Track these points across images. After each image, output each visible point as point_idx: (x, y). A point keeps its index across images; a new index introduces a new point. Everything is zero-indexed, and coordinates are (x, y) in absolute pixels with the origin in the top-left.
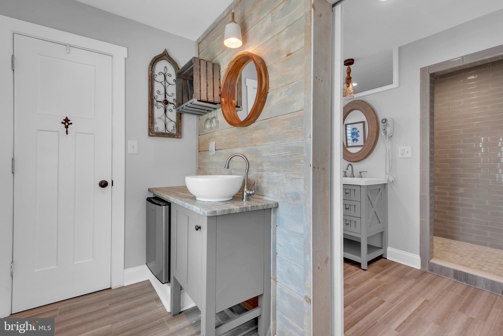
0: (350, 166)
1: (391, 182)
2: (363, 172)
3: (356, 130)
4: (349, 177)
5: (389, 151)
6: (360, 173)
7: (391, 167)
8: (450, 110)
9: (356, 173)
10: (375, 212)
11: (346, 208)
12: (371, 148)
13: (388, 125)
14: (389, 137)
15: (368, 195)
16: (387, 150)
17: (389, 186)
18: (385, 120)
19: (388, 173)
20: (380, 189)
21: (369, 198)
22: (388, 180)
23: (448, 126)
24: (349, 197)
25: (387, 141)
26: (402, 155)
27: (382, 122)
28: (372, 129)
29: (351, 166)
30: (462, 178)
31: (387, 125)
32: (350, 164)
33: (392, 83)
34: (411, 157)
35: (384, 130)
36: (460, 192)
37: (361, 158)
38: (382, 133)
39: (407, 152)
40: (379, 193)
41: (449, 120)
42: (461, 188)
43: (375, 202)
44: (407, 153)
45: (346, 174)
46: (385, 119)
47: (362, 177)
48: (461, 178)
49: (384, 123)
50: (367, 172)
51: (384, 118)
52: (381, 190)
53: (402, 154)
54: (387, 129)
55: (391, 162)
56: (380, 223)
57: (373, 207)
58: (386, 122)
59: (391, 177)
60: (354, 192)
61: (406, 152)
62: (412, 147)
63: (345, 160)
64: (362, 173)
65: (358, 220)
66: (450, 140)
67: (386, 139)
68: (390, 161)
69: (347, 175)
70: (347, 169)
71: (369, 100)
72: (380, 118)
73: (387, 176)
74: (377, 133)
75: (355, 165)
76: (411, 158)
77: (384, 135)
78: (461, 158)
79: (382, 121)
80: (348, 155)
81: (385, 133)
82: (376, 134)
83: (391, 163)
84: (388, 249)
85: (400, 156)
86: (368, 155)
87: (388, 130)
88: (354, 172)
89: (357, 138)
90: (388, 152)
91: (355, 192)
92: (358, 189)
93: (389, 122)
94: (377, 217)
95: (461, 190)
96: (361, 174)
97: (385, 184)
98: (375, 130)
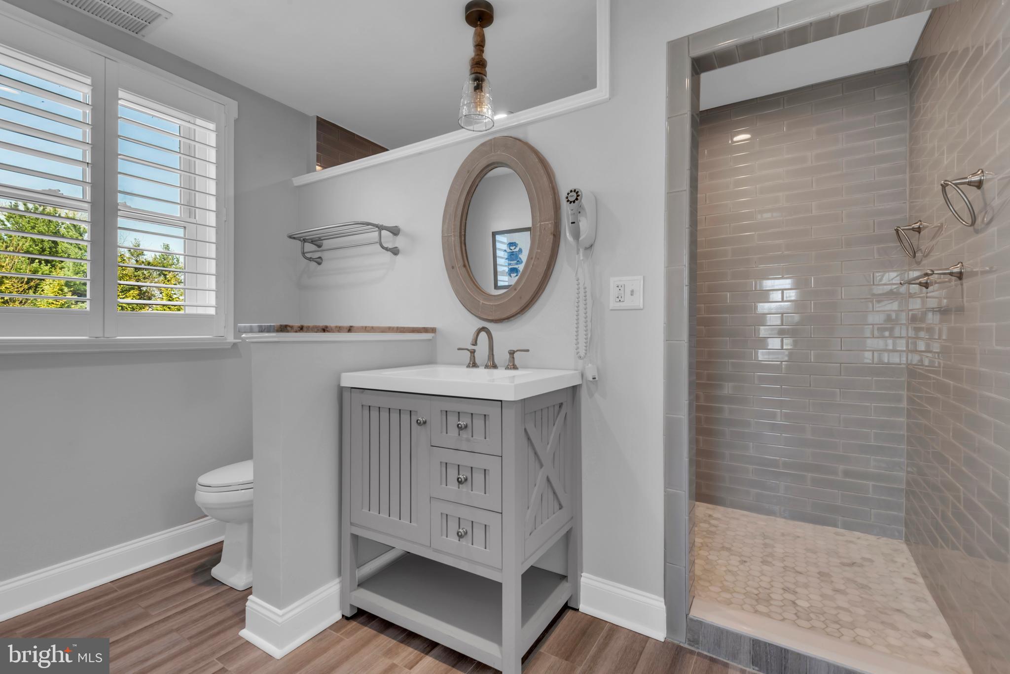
0: (483, 335)
1: (591, 381)
2: (517, 351)
3: (515, 248)
4: (482, 366)
5: (585, 288)
6: (512, 353)
7: (591, 336)
8: (708, 202)
9: (501, 355)
10: (548, 478)
11: (458, 479)
12: (538, 279)
13: (584, 209)
14: (586, 249)
15: (525, 430)
16: (581, 286)
17: (584, 394)
18: (574, 194)
19: (582, 354)
20: (561, 405)
21: (529, 439)
22: (582, 376)
23: (704, 239)
24: (468, 440)
25: (581, 258)
26: (618, 300)
27: (568, 201)
28: (542, 223)
29: (487, 333)
30: (730, 361)
31: (580, 211)
32: (483, 329)
33: (593, 85)
34: (642, 307)
35: (574, 223)
36: (727, 393)
37: (514, 310)
38: (567, 234)
39: (632, 293)
40: (557, 417)
41: (705, 226)
42: (728, 385)
43: (549, 446)
44: (632, 295)
45: (474, 357)
46: (575, 191)
47: (515, 367)
48: (727, 361)
49: (574, 202)
50: (528, 351)
51: (572, 188)
52: (564, 407)
53: (620, 298)
54: (581, 224)
55: (591, 321)
56: (561, 507)
57: (541, 466)
58: (577, 199)
59: (590, 365)
60: (483, 422)
61: (628, 292)
62: (644, 277)
63: (472, 315)
64: (516, 355)
65: (493, 521)
66: (706, 272)
67: (578, 253)
68: (589, 319)
69: (477, 361)
70: (475, 343)
71: (534, 137)
72: (564, 189)
73: (581, 362)
74: (554, 235)
75: (500, 332)
76: (641, 309)
77: (574, 239)
78: (728, 315)
79: (567, 198)
80: (481, 301)
81: (576, 235)
82: (552, 237)
83: (589, 324)
84: (583, 580)
85: (613, 304)
86: (531, 301)
87: (584, 225)
88: (494, 353)
89: (516, 266)
90: (582, 291)
91: (487, 422)
92: (493, 412)
93: (584, 200)
94: (554, 493)
95: (728, 389)
96: (513, 358)
97: (575, 389)
98: (550, 225)
